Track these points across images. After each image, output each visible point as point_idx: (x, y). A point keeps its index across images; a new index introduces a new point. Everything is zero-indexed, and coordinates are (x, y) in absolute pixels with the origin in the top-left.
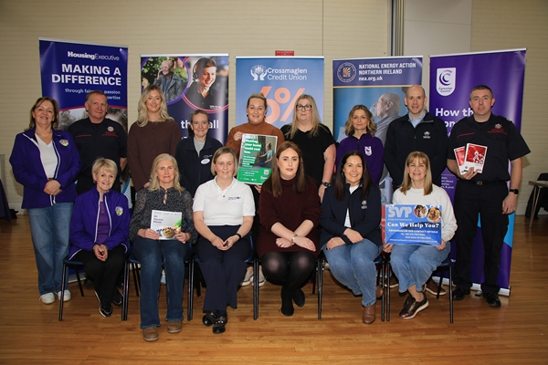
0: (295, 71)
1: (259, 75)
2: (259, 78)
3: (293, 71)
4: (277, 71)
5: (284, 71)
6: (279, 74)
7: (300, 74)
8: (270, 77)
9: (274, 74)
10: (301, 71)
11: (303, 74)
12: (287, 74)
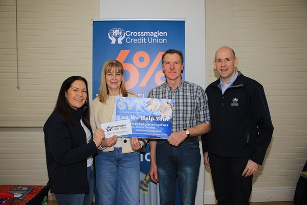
0: (155, 34)
1: (117, 38)
2: (117, 41)
3: (152, 34)
4: (136, 34)
5: (143, 34)
6: (138, 37)
7: (159, 37)
8: (128, 40)
9: (133, 37)
10: (161, 34)
11: (163, 37)
12: (146, 37)
